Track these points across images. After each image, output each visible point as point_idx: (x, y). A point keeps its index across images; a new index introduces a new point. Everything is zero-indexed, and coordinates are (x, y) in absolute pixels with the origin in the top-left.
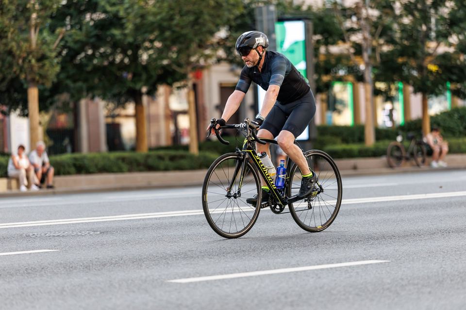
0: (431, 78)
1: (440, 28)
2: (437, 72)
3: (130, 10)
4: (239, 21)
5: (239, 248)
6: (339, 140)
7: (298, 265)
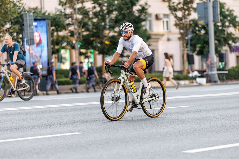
0: (107, 47)
1: (111, 24)
2: (109, 45)
4: (16, 20)
5: (13, 127)
6: (63, 76)
7: (41, 135)
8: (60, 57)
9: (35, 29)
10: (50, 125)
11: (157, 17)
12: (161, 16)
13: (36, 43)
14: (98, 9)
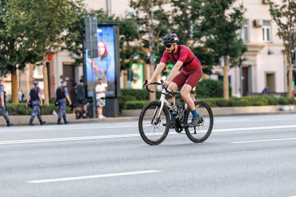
1: (196, 32)
3: (9, 18)
4: (75, 26)
6: (134, 98)
7: (106, 173)
8: (130, 73)
9: (99, 37)
10: (117, 161)
11: (255, 24)
12: (261, 23)
13: (101, 56)
14: (180, 13)
